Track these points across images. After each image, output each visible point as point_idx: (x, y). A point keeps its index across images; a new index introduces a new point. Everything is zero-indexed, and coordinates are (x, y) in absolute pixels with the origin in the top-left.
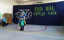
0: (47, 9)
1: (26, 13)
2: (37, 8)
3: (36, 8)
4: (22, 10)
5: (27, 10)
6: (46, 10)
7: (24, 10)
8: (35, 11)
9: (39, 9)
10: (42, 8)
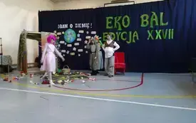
0: (143, 21)
1: (79, 35)
2: (112, 18)
3: (110, 20)
4: (66, 26)
5: (83, 25)
6: (143, 25)
7: (71, 26)
8: (108, 27)
9: (121, 21)
10: (128, 20)
